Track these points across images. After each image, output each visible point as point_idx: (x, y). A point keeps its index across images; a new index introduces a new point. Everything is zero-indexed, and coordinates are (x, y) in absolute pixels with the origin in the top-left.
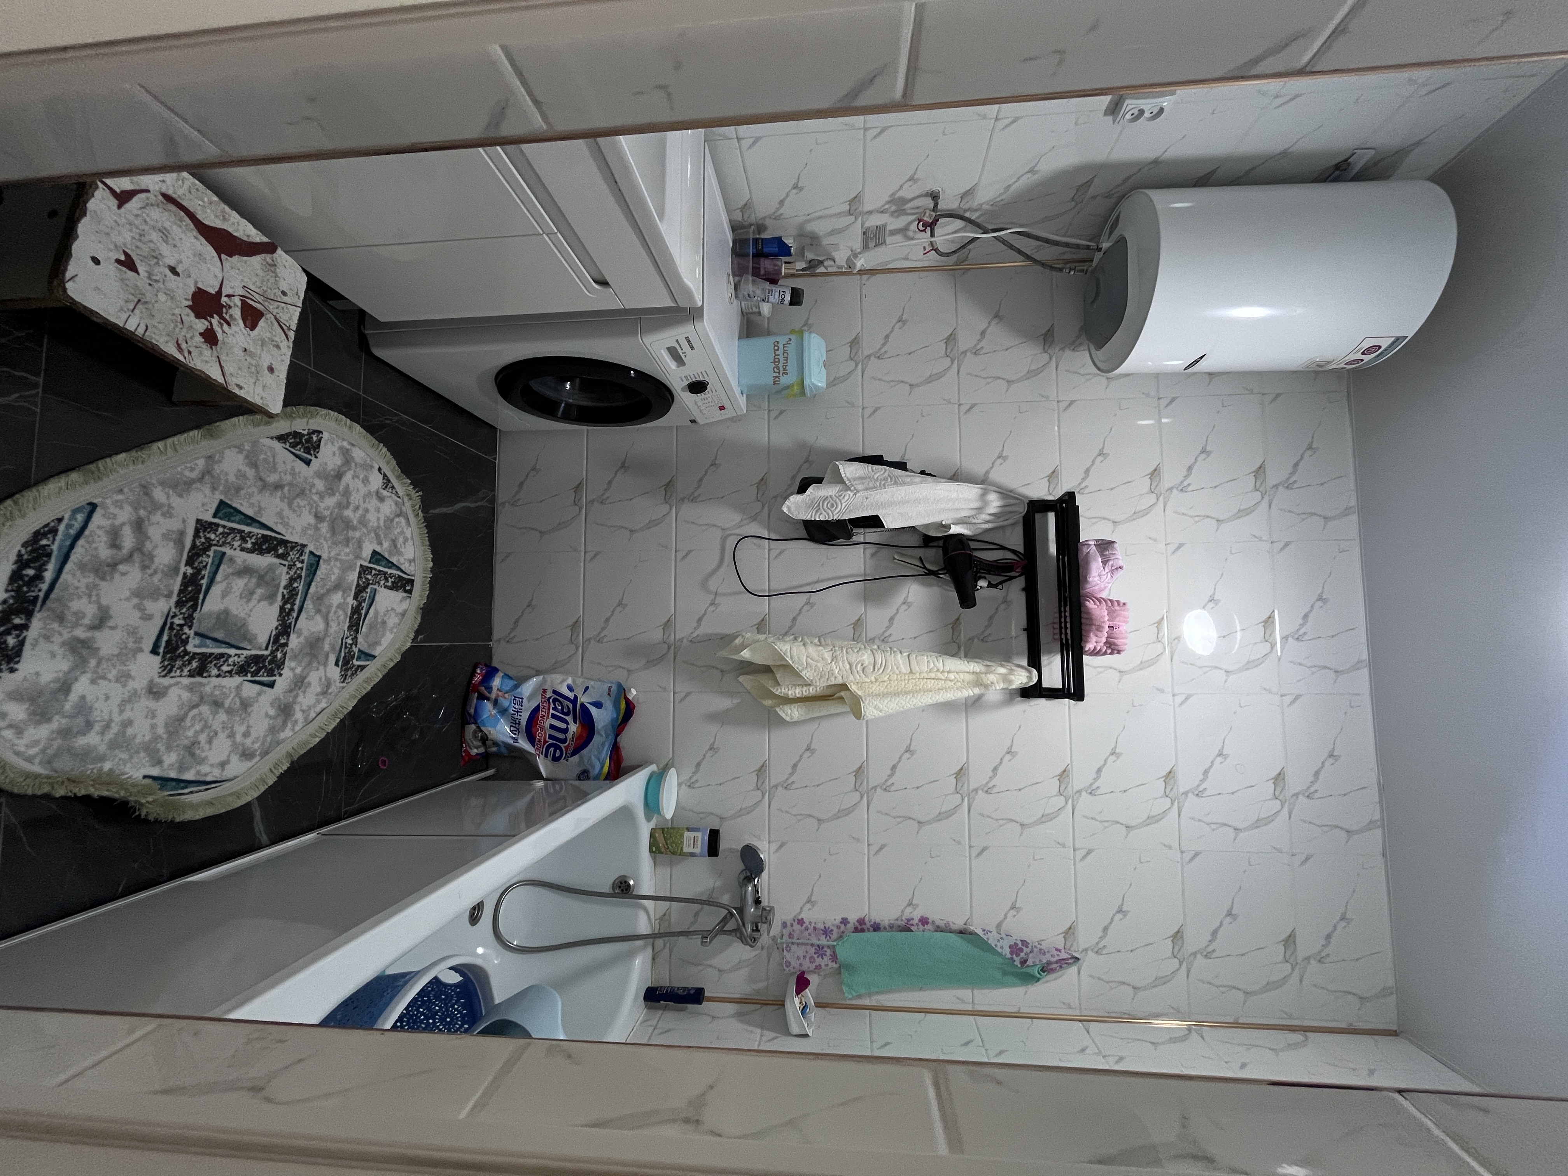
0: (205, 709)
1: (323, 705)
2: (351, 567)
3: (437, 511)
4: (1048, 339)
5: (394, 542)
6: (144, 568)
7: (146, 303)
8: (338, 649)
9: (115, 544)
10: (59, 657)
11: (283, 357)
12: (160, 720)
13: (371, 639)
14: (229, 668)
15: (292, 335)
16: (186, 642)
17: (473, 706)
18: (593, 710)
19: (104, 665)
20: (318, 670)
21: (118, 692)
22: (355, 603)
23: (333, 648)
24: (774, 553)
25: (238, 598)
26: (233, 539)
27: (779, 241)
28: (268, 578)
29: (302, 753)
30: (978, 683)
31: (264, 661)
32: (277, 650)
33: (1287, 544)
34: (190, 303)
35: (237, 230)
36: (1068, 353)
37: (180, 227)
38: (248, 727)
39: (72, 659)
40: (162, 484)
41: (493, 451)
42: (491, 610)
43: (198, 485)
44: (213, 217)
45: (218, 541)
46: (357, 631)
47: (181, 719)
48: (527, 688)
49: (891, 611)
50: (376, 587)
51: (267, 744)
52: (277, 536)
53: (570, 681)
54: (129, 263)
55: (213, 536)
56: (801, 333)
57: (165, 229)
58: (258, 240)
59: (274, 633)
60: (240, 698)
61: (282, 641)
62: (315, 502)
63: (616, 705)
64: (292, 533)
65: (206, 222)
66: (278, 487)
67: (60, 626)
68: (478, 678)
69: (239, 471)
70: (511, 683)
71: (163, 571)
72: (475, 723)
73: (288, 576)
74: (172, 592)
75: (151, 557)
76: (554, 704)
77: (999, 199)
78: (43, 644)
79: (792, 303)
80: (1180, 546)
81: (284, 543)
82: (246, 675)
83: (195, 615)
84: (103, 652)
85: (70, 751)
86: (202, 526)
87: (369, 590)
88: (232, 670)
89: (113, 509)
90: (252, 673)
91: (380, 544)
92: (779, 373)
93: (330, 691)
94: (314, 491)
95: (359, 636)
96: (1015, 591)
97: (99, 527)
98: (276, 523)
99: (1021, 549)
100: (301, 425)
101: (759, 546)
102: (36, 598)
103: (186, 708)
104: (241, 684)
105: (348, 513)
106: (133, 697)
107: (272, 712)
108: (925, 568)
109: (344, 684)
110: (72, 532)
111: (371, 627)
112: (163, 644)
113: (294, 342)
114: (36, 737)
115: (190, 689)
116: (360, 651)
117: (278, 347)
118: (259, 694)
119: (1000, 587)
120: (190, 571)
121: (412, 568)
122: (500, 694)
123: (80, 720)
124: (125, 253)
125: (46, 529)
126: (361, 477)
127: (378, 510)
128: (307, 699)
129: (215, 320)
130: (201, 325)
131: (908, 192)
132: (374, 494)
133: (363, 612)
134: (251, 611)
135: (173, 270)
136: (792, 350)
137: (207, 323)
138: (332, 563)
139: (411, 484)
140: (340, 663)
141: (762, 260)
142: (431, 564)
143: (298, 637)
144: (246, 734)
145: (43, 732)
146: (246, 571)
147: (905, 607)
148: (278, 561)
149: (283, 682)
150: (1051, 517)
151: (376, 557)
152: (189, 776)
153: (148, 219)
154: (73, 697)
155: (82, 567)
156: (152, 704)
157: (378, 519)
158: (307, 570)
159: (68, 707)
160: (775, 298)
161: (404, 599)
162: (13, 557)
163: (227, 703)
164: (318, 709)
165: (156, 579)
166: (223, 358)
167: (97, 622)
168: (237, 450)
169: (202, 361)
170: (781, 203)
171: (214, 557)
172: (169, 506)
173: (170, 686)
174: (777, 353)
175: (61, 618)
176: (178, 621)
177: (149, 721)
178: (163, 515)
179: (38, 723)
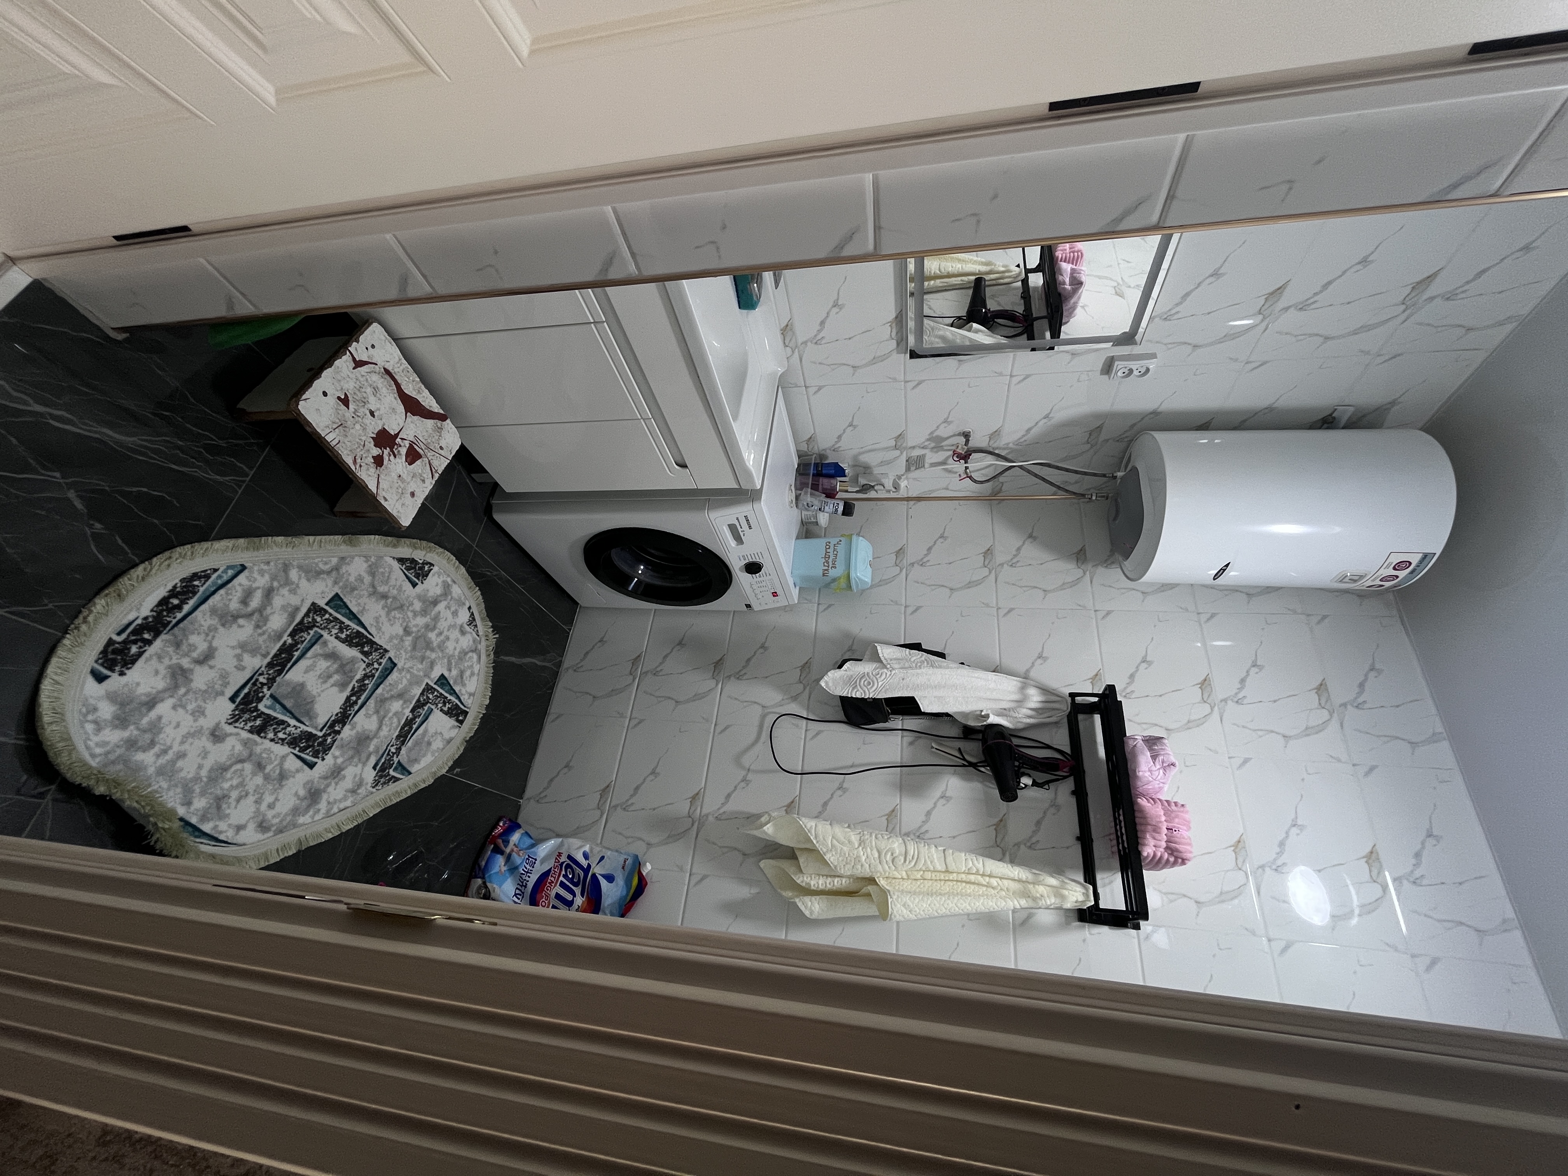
0: (248, 767)
1: (348, 803)
2: (418, 683)
3: (507, 658)
4: (1080, 556)
5: (462, 673)
6: (257, 626)
7: (345, 427)
8: (381, 753)
9: (244, 602)
10: (160, 676)
11: (424, 489)
12: (208, 763)
13: (413, 755)
14: (284, 736)
15: (437, 476)
16: (260, 700)
17: (486, 858)
18: (603, 883)
19: (190, 696)
20: (356, 766)
21: (187, 723)
22: (411, 716)
23: (377, 751)
24: (810, 734)
25: (317, 677)
26: (333, 627)
27: (836, 465)
28: (348, 668)
29: (312, 844)
30: (1026, 895)
31: (314, 741)
32: (329, 735)
33: (1372, 769)
34: (375, 436)
35: (425, 401)
36: (1101, 570)
37: (388, 389)
38: (277, 799)
39: (168, 681)
40: (300, 567)
41: (570, 622)
42: (530, 767)
43: (325, 576)
44: (411, 389)
45: (321, 625)
46: (403, 743)
47: (224, 769)
48: (544, 849)
49: (929, 805)
50: (433, 707)
51: (284, 823)
52: (368, 635)
53: (587, 848)
54: (345, 401)
55: (319, 619)
56: (850, 536)
57: (378, 388)
58: (436, 411)
59: (333, 718)
60: (281, 768)
61: (337, 728)
62: (408, 618)
63: (628, 881)
64: (380, 638)
65: (406, 391)
66: (384, 596)
67: (174, 652)
68: (499, 830)
69: (360, 575)
70: (529, 842)
71: (269, 636)
72: (483, 878)
73: (364, 672)
74: (268, 653)
75: (266, 620)
76: (566, 871)
77: (1023, 440)
78: (154, 662)
79: (844, 514)
80: (1246, 761)
81: (372, 643)
82: (294, 748)
83: (277, 678)
84: (194, 685)
85: (126, 762)
86: (315, 609)
87: (426, 708)
88: (286, 738)
89: (256, 575)
90: (301, 748)
91: (450, 670)
92: (828, 567)
93: (359, 791)
94: (411, 608)
95: (403, 749)
96: (1064, 791)
97: (240, 585)
98: (372, 625)
99: (1068, 750)
100: (419, 555)
101: (797, 726)
102: (170, 622)
103: (233, 760)
104: (287, 755)
105: (432, 636)
106: (197, 733)
107: (302, 793)
108: (964, 759)
109: (374, 790)
110: (220, 582)
111: (417, 743)
112: (242, 695)
113: (436, 481)
114: (107, 739)
115: (245, 743)
116: (399, 762)
117: (423, 481)
118: (298, 771)
119: (1046, 787)
120: (290, 641)
121: (470, 701)
122: (515, 849)
123: (148, 736)
124: (346, 394)
125: (203, 574)
126: (453, 609)
127: (457, 641)
128: (336, 792)
129: (387, 451)
130: (376, 451)
131: (943, 432)
132: (458, 627)
133: (415, 726)
134: (322, 691)
135: (372, 414)
136: (841, 549)
137: (380, 451)
138: (403, 674)
139: (492, 627)
140: (378, 768)
141: (821, 479)
142: (487, 702)
143: (352, 730)
144: (271, 806)
145: (113, 736)
146: (332, 656)
147: (942, 801)
148: (360, 656)
149: (323, 766)
150: (1097, 718)
151: (443, 680)
152: (207, 828)
153: (369, 379)
154: (153, 714)
155: (214, 611)
156: (209, 745)
157: (455, 649)
158: (381, 672)
159: (145, 721)
160: (829, 508)
161: (454, 727)
162: (170, 587)
163: (268, 769)
164: (342, 806)
165: (261, 639)
166: (382, 476)
167: (202, 658)
168: (364, 559)
169: (367, 474)
170: (840, 437)
171: (313, 636)
172: (298, 586)
173: (231, 734)
174: (828, 551)
175: (178, 645)
176: (262, 679)
177: (199, 760)
178: (290, 591)
179: (116, 727)
